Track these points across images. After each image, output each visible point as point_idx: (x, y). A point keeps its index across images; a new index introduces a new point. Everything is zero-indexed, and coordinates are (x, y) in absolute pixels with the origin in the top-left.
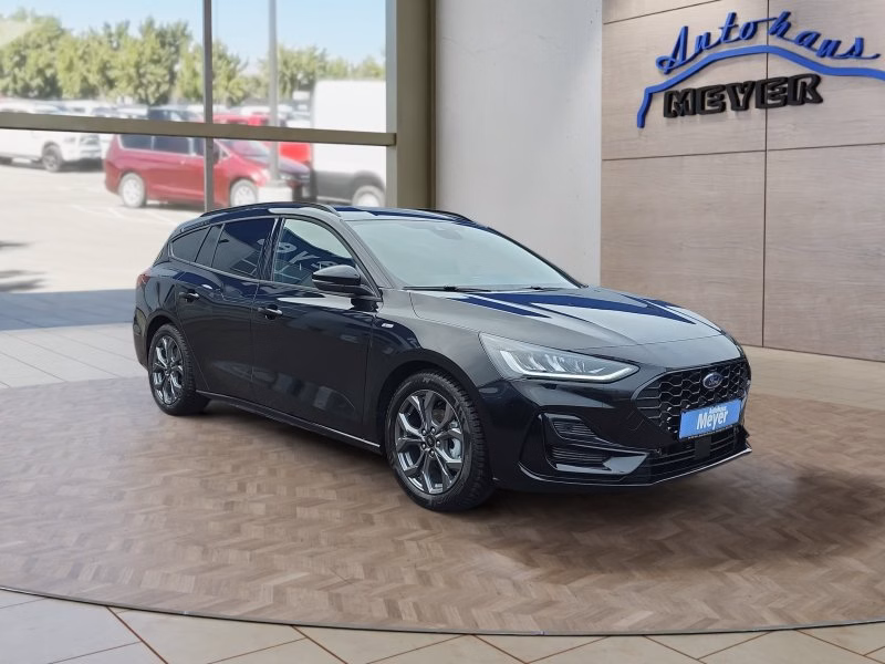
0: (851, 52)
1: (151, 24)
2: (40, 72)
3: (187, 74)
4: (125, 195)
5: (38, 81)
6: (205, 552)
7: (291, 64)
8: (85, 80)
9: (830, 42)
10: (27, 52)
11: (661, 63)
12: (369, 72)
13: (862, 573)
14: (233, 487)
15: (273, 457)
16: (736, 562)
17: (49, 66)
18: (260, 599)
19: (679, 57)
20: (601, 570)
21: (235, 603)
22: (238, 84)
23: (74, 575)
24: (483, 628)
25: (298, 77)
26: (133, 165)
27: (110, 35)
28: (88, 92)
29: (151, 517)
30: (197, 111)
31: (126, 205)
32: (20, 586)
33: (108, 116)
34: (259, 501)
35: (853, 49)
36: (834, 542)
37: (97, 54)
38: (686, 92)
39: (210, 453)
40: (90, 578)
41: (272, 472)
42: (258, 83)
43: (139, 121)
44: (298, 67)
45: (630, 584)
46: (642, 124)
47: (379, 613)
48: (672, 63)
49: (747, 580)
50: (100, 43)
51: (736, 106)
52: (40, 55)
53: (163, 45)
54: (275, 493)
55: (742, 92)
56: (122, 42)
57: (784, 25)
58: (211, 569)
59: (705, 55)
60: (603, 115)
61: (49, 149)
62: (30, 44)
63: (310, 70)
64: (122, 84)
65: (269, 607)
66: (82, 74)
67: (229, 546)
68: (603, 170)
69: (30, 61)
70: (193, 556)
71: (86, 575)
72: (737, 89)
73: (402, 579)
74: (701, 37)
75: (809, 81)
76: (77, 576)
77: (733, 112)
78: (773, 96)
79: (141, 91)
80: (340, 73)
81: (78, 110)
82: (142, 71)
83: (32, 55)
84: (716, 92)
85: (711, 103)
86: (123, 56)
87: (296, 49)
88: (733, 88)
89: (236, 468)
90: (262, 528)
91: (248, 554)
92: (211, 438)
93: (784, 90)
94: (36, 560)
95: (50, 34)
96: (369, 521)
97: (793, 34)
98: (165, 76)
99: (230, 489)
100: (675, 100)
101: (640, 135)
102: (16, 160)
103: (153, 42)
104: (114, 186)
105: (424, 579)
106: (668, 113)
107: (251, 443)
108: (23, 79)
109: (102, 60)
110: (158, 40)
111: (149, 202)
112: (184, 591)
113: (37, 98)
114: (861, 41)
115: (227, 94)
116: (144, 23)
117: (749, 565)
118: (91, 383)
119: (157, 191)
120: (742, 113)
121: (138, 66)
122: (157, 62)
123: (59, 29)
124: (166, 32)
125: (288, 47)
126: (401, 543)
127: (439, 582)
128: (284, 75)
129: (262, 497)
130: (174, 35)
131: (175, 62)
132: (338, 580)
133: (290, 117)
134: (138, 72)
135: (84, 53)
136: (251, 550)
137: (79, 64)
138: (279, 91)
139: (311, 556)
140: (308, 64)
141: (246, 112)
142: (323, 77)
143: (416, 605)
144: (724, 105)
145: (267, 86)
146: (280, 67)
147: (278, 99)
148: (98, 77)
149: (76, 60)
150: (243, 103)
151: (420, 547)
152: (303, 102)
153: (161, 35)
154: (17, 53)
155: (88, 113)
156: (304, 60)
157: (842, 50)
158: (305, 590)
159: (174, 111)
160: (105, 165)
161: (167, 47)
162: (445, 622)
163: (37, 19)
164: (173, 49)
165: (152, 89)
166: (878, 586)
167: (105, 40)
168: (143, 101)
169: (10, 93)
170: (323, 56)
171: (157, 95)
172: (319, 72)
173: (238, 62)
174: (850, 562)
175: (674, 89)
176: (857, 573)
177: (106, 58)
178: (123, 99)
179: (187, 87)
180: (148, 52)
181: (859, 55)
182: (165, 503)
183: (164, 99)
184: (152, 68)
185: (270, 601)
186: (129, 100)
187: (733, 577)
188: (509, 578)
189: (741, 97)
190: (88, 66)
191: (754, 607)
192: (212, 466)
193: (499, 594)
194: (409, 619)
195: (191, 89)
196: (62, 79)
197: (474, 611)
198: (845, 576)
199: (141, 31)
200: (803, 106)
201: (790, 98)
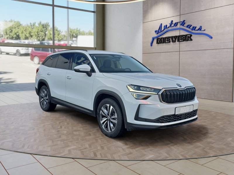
0: (199, 29)
1: (40, 23)
2: (16, 34)
3: (49, 34)
4: (35, 61)
5: (15, 36)
6: (53, 142)
7: (72, 32)
8: (26, 35)
9: (194, 27)
10: (13, 29)
11: (156, 32)
12: (90, 34)
13: (201, 146)
14: (59, 127)
15: (68, 120)
16: (173, 144)
17: (18, 32)
18: (65, 152)
19: (160, 30)
21: (60, 153)
22: (60, 36)
23: (23, 147)
24: (116, 159)
25: (74, 35)
26: (36, 55)
27: (31, 25)
28: (26, 38)
29: (41, 134)
30: (51, 42)
31: (35, 64)
32: (11, 149)
33: (31, 43)
35: (199, 28)
36: (195, 140)
37: (28, 30)
38: (161, 38)
39: (54, 120)
41: (68, 124)
42: (65, 36)
43: (38, 45)
44: (74, 33)
45: (149, 149)
46: (151, 45)
47: (92, 155)
48: (158, 32)
49: (175, 148)
50: (29, 27)
51: (173, 41)
52: (16, 30)
53: (43, 27)
54: (69, 128)
55: (174, 38)
56: (34, 27)
57: (184, 23)
58: (54, 146)
59: (166, 30)
60: (143, 43)
61: (18, 51)
62: (13, 27)
63: (76, 33)
64: (34, 36)
65: (67, 154)
66: (25, 34)
67: (58, 140)
68: (143, 56)
69: (13, 31)
70: (50, 143)
71: (26, 147)
73: (97, 148)
74: (165, 26)
75: (189, 36)
77: (172, 43)
78: (181, 39)
79: (38, 38)
80: (83, 34)
81: (24, 42)
82: (39, 33)
83: (14, 30)
84: (168, 38)
85: (167, 41)
86: (34, 30)
87: (73, 28)
88: (172, 37)
89: (60, 123)
90: (66, 136)
92: (54, 116)
93: (184, 38)
95: (18, 25)
96: (90, 135)
97: (186, 25)
98: (44, 34)
100: (159, 40)
101: (151, 48)
102: (10, 54)
103: (41, 27)
104: (32, 59)
105: (102, 148)
106: (158, 43)
107: (63, 117)
108: (12, 35)
109: (30, 31)
111: (40, 63)
112: (48, 150)
113: (15, 39)
114: (201, 27)
115: (58, 39)
116: (39, 22)
117: (176, 145)
119: (41, 61)
120: (174, 43)
121: (38, 32)
122: (42, 31)
123: (20, 24)
124: (44, 25)
125: (72, 28)
126: (97, 140)
127: (106, 149)
128: (71, 34)
129: (66, 129)
130: (46, 25)
131: (46, 31)
132: (83, 148)
133: (72, 44)
134: (38, 34)
135: (26, 29)
136: (63, 141)
137: (24, 32)
138: (69, 38)
139: (77, 143)
140: (76, 32)
141: (62, 43)
142: (79, 35)
143: (100, 153)
144: (170, 41)
145: (67, 37)
146: (70, 33)
147: (69, 40)
148: (29, 35)
149: (24, 31)
150: (61, 41)
151: (101, 141)
152: (75, 40)
154: (10, 29)
155: (26, 43)
157: (197, 29)
158: (75, 150)
159: (46, 42)
160: (30, 54)
161: (44, 28)
162: (107, 157)
163: (15, 22)
164: (46, 29)
165: (41, 37)
166: (205, 150)
167: (30, 27)
168: (39, 40)
169: (9, 38)
170: (79, 30)
171: (42, 39)
172: (79, 34)
173: (60, 31)
174: (198, 144)
175: (159, 37)
176: (200, 146)
177: (30, 30)
178: (34, 40)
179: (49, 37)
180: (40, 29)
181: (201, 30)
182: (44, 131)
183: (43, 40)
184: (41, 33)
186: (36, 40)
187: (172, 147)
188: (121, 148)
189: (174, 39)
190: (26, 32)
191: (177, 154)
192: (54, 122)
193: (119, 151)
194: (99, 157)
196: (20, 35)
197: (113, 155)
198: (197, 147)
199: (38, 24)
200: (188, 42)
201: (185, 40)
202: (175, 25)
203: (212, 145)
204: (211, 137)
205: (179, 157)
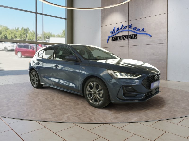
1: (23, 28)
2: (4, 35)
3: (29, 36)
4: (18, 55)
5: (4, 37)
6: (51, 111)
7: (46, 35)
9: (138, 29)
11: (111, 32)
14: (51, 99)
15: (57, 94)
16: (146, 109)
17: (6, 34)
18: (65, 119)
19: (114, 31)
20: (124, 111)
21: (61, 119)
24: (109, 122)
25: (48, 37)
26: (20, 50)
27: (16, 30)
29: (39, 105)
31: (18, 57)
34: (58, 102)
35: (142, 30)
36: (160, 106)
37: (14, 33)
38: (115, 37)
39: (45, 94)
40: (31, 116)
41: (58, 97)
42: (40, 38)
44: (47, 35)
45: (130, 114)
46: (108, 42)
47: (88, 120)
48: (113, 32)
50: (14, 31)
51: (123, 39)
52: (4, 32)
53: (25, 31)
54: (59, 100)
56: (18, 31)
57: (131, 27)
59: (118, 31)
60: (101, 41)
61: (5, 48)
62: (2, 31)
64: (18, 37)
66: (11, 36)
69: (2, 33)
71: (30, 115)
72: (124, 37)
73: (89, 114)
74: (117, 28)
75: (135, 35)
76: (28, 116)
78: (129, 37)
79: (21, 39)
80: (54, 36)
82: (21, 35)
83: (3, 33)
84: (120, 37)
85: (119, 39)
86: (18, 33)
87: (47, 32)
88: (123, 36)
89: (51, 96)
90: (60, 106)
91: (59, 111)
92: (44, 92)
93: (131, 36)
94: (19, 113)
96: (78, 104)
97: (133, 28)
98: (25, 36)
99: (51, 100)
100: (113, 38)
101: (108, 44)
103: (23, 31)
104: (16, 54)
105: (93, 114)
106: (112, 40)
107: (52, 92)
108: (1, 36)
110: (24, 31)
111: (22, 56)
112: (50, 118)
114: (144, 29)
116: (22, 28)
117: (148, 110)
118: (19, 84)
119: (24, 55)
120: (124, 40)
121: (21, 34)
122: (24, 34)
123: (7, 28)
125: (45, 32)
126: (86, 108)
127: (96, 114)
128: (45, 36)
129: (58, 101)
130: (27, 30)
131: (27, 34)
132: (77, 115)
135: (12, 32)
136: (60, 110)
137: (11, 34)
138: (44, 39)
139: (71, 111)
142: (51, 37)
143: (94, 118)
144: (121, 39)
145: (42, 38)
146: (44, 35)
148: (14, 36)
149: (10, 33)
151: (90, 108)
152: (48, 41)
153: (25, 30)
156: (48, 34)
157: (140, 30)
158: (73, 117)
160: (15, 50)
163: (4, 27)
164: (26, 32)
165: (23, 38)
166: (171, 112)
167: (15, 30)
170: (51, 34)
172: (50, 36)
174: (164, 109)
175: (113, 36)
177: (15, 33)
180: (22, 32)
182: (40, 102)
184: (23, 35)
185: (67, 119)
187: (146, 111)
189: (124, 38)
190: (12, 34)
192: (46, 96)
193: (108, 116)
194: (94, 121)
195: (29, 38)
196: (8, 36)
197: (105, 119)
198: (165, 111)
199: (21, 29)
200: (134, 39)
201: (132, 38)
202: (125, 28)
203: (174, 109)
204: (169, 104)
205: (157, 119)
